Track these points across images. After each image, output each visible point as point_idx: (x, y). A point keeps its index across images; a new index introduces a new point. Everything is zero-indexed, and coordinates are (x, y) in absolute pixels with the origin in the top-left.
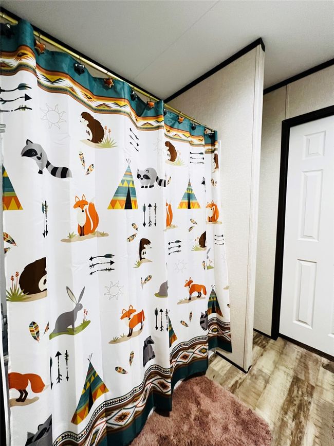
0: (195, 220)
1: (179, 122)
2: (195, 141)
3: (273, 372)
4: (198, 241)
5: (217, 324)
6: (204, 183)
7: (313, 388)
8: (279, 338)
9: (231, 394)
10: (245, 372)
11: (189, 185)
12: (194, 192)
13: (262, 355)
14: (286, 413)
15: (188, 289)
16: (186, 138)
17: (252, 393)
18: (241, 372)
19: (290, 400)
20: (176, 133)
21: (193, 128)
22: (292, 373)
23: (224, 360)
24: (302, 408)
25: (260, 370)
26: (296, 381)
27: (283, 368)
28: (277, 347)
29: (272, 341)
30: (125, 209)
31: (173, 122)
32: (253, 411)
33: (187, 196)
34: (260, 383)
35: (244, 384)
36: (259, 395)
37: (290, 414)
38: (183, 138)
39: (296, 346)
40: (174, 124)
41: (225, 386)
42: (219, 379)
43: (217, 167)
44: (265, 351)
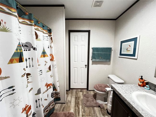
0: (47, 61)
1: (38, 23)
2: (45, 32)
3: (71, 99)
4: (48, 68)
5: (55, 94)
6: (49, 48)
7: (79, 97)
8: (71, 90)
9: (63, 112)
10: (65, 103)
11: (44, 48)
12: (46, 51)
13: (68, 96)
14: (76, 107)
15: (46, 86)
16: (41, 30)
17: (68, 108)
18: (64, 104)
19: (76, 104)
20: (37, 27)
21: (43, 27)
22: (75, 97)
23: (58, 104)
24: (78, 103)
25: (68, 101)
26: (76, 98)
27: (73, 97)
28: (71, 92)
29: (69, 91)
30: (19, 62)
31: (36, 23)
32: (69, 112)
33: (43, 52)
34: (69, 104)
35: (65, 107)
36: (69, 107)
37: (76, 106)
38: (40, 30)
39: (74, 90)
40: (36, 24)
41: (61, 111)
42: (59, 110)
43: (52, 42)
44: (68, 95)
